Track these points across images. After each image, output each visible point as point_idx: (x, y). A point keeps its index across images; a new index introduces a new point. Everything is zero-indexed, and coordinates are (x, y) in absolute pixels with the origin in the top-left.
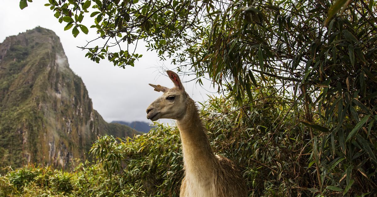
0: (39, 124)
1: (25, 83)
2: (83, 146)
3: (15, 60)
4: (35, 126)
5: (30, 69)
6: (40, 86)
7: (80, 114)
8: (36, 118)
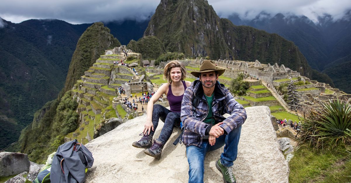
0: (185, 40)
1: (178, 19)
2: (212, 46)
3: (172, 4)
4: (183, 42)
5: (179, 10)
6: (184, 20)
7: (210, 28)
8: (183, 37)
